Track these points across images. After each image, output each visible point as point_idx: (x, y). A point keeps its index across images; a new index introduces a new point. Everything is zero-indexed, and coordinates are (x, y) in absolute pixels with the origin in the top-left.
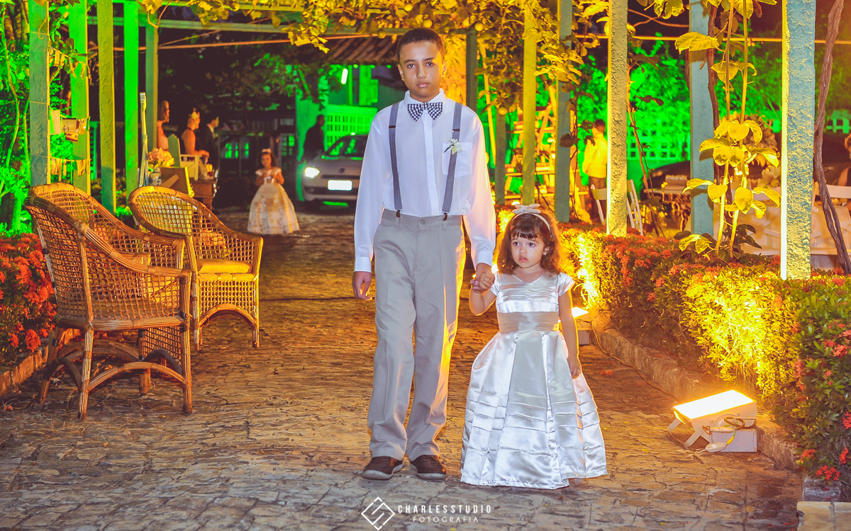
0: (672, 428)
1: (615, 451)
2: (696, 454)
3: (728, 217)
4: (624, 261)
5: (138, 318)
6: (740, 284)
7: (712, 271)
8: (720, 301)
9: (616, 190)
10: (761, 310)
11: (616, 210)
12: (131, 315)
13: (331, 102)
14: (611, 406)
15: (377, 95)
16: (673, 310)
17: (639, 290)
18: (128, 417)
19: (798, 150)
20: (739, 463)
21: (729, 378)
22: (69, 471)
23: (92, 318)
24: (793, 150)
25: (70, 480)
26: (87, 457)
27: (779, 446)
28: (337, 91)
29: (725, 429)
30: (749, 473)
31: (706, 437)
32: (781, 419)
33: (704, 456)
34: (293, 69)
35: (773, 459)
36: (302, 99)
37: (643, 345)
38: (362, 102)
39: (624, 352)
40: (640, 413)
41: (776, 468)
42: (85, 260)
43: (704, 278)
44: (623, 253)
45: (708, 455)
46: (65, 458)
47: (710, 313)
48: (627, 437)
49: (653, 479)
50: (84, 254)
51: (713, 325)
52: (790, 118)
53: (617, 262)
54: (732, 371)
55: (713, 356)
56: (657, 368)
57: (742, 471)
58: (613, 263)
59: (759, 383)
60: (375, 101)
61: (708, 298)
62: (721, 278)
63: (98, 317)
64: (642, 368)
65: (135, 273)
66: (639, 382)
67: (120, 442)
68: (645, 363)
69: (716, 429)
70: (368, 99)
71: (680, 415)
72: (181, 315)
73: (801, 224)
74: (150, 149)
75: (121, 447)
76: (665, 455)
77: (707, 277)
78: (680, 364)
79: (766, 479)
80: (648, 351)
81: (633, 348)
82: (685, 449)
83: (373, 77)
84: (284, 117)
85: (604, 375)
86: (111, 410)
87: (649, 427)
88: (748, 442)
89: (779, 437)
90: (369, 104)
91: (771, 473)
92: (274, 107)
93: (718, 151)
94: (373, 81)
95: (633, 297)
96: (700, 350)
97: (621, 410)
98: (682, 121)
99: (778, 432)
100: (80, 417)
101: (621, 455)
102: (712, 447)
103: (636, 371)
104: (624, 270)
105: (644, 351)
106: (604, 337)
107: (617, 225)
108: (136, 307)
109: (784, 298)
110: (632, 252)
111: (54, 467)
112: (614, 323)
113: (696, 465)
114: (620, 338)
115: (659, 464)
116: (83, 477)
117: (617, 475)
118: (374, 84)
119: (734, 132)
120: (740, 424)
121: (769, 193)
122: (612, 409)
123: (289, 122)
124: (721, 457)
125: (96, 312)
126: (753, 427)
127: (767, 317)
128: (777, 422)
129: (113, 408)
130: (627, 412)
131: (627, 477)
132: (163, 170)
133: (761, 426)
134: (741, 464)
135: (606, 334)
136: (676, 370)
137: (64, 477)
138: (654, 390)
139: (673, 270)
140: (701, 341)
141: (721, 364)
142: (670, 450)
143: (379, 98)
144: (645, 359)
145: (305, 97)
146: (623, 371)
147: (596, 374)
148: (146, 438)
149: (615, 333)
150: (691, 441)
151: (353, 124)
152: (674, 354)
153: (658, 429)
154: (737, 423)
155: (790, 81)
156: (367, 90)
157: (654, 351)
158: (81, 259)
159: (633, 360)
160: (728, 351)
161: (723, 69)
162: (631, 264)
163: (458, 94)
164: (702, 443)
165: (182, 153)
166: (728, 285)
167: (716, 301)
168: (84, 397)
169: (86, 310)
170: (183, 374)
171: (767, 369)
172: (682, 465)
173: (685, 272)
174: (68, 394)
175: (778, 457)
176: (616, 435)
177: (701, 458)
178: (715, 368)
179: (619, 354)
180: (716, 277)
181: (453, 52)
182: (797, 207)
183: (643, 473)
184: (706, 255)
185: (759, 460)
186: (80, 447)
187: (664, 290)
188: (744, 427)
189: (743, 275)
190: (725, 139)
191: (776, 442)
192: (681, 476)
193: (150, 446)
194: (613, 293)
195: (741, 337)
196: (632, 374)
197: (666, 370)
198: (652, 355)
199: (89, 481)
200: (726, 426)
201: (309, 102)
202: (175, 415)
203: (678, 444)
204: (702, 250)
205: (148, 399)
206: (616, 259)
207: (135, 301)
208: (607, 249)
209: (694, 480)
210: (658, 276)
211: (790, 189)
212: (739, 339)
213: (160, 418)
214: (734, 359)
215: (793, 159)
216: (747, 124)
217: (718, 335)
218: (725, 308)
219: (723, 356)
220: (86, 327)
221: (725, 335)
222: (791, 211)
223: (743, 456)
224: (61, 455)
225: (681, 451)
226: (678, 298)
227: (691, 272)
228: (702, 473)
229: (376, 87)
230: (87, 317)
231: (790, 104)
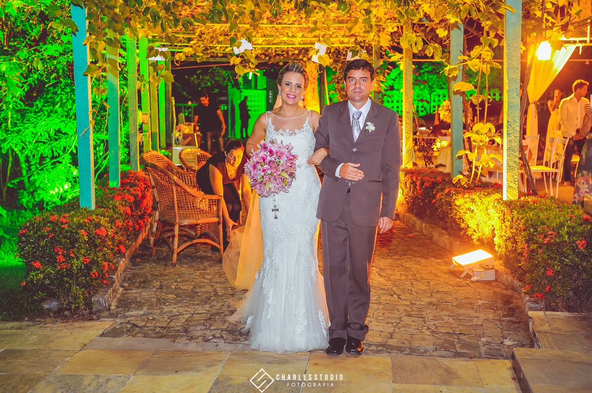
0: (451, 268)
1: (428, 281)
2: (468, 282)
3: (476, 168)
4: (418, 183)
5: (199, 219)
6: (482, 199)
7: (468, 193)
8: (473, 207)
9: (408, 145)
10: (497, 215)
11: (408, 155)
12: (196, 217)
13: (244, 88)
14: (418, 255)
15: (266, 84)
16: (446, 209)
17: (426, 197)
18: (194, 264)
19: (512, 137)
20: (488, 287)
21: (478, 243)
22: (180, 295)
23: (178, 219)
24: (510, 137)
25: (182, 300)
26: (185, 287)
27: (508, 278)
28: (248, 84)
29: (480, 270)
30: (494, 292)
31: (471, 273)
32: (508, 266)
33: (471, 283)
34: (226, 73)
35: (504, 284)
36: (231, 88)
37: (427, 223)
38: (259, 87)
39: (416, 225)
40: (433, 259)
41: (506, 289)
42: (175, 193)
43: (465, 196)
44: (417, 179)
45: (473, 282)
46: (176, 289)
47: (468, 213)
48: (431, 273)
49: (450, 296)
50: (175, 190)
51: (469, 219)
52: (508, 122)
53: (413, 183)
54: (479, 240)
55: (469, 233)
56: (436, 236)
57: (491, 291)
58: (411, 183)
59: (496, 248)
60: (265, 87)
61: (467, 206)
62: (474, 197)
63: (181, 219)
64: (427, 234)
65: (193, 196)
66: (427, 241)
67: (197, 279)
68: (429, 232)
69: (476, 270)
70: (261, 86)
71: (455, 262)
72: (218, 216)
73: (513, 172)
74: (177, 125)
75: (198, 282)
76: (452, 283)
77: (466, 196)
78: (449, 234)
79: (504, 296)
80: (430, 226)
81: (422, 224)
82: (460, 279)
83: (264, 75)
84: (221, 96)
85: (409, 237)
86: (185, 261)
87: (440, 267)
88: (491, 276)
89: (507, 274)
90: (262, 88)
91: (505, 292)
92: (216, 90)
93: (473, 137)
94: (264, 77)
95: (423, 201)
96: (461, 229)
97: (423, 257)
98: (416, 95)
99: (505, 271)
100: (174, 265)
101: (431, 283)
102: (474, 279)
103: (424, 235)
104: (418, 187)
105: (428, 225)
106: (405, 217)
107: (408, 162)
108: (198, 213)
109: (512, 212)
110: (421, 179)
111: (172, 293)
112: (410, 210)
113: (468, 288)
114: (414, 218)
115: (451, 288)
116: (187, 298)
117: (433, 295)
118: (264, 78)
119: (482, 129)
120: (487, 267)
121: (497, 157)
122: (419, 257)
123: (223, 98)
124: (479, 284)
125: (180, 216)
126: (493, 268)
127: (501, 218)
128: (506, 267)
129: (187, 260)
130: (427, 258)
131: (438, 295)
132: (184, 134)
133: (496, 268)
134: (489, 287)
135: (406, 216)
136: (447, 236)
137: (178, 299)
138: (435, 245)
139: (447, 191)
140: (463, 225)
141: (474, 237)
142: (454, 280)
143: (267, 85)
144: (429, 230)
145: (233, 87)
146: (418, 235)
147: (405, 237)
148: (208, 277)
149: (411, 215)
150: (463, 275)
151: (255, 99)
152: (446, 229)
153: (444, 267)
154: (485, 266)
155: (508, 104)
156: (261, 82)
157: (433, 225)
158: (173, 192)
159: (422, 229)
160: (477, 230)
161: (476, 99)
162: (422, 184)
163: (312, 87)
164: (468, 276)
165: (185, 122)
166: (477, 199)
167: (471, 208)
168: (175, 256)
169: (175, 215)
170: (219, 244)
171: (501, 242)
172: (462, 288)
173: (454, 192)
174: (163, 253)
175: (507, 283)
176: (425, 272)
177: (470, 284)
178: (470, 238)
179: (414, 226)
180: (471, 196)
181: (310, 66)
182: (511, 164)
183: (445, 293)
184: (465, 185)
185: (497, 285)
186: (180, 282)
187: (441, 199)
188: (489, 269)
189: (484, 195)
190: (477, 133)
191: (505, 276)
192: (464, 295)
193: (211, 280)
194: (410, 197)
195: (484, 225)
196: (423, 237)
197: (442, 236)
198: (432, 228)
199: (190, 301)
200: (480, 268)
201: (235, 89)
202: (216, 263)
203: (456, 276)
204: (464, 183)
205: (201, 254)
206: (413, 181)
207: (197, 211)
208: (407, 176)
209: (470, 297)
210: (438, 192)
211: (508, 156)
212: (482, 225)
213: (210, 265)
214: (480, 235)
215: (509, 141)
216: (488, 125)
217: (472, 224)
218: (475, 211)
219: (474, 233)
220: (175, 223)
221: (476, 223)
222: (509, 166)
223: (488, 283)
224: (173, 287)
225: (459, 280)
226: (450, 204)
227: (458, 193)
228: (472, 292)
229: (265, 80)
230: (175, 219)
231: (508, 115)
